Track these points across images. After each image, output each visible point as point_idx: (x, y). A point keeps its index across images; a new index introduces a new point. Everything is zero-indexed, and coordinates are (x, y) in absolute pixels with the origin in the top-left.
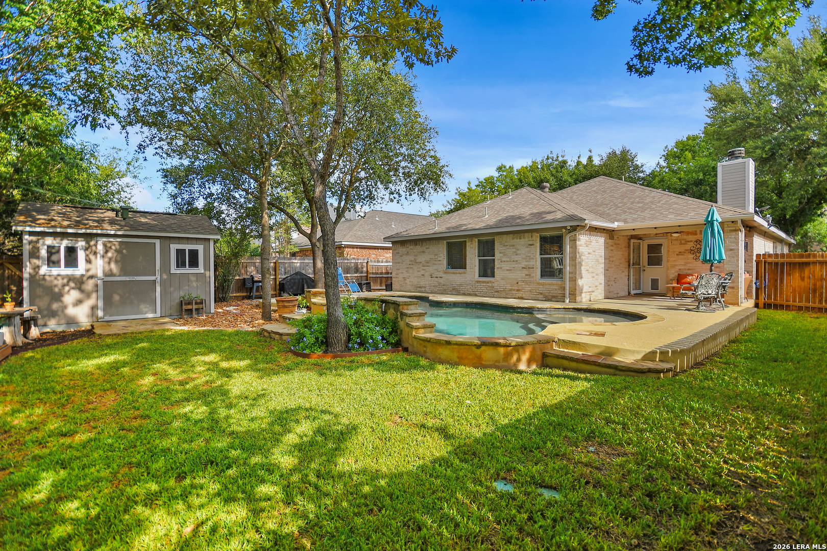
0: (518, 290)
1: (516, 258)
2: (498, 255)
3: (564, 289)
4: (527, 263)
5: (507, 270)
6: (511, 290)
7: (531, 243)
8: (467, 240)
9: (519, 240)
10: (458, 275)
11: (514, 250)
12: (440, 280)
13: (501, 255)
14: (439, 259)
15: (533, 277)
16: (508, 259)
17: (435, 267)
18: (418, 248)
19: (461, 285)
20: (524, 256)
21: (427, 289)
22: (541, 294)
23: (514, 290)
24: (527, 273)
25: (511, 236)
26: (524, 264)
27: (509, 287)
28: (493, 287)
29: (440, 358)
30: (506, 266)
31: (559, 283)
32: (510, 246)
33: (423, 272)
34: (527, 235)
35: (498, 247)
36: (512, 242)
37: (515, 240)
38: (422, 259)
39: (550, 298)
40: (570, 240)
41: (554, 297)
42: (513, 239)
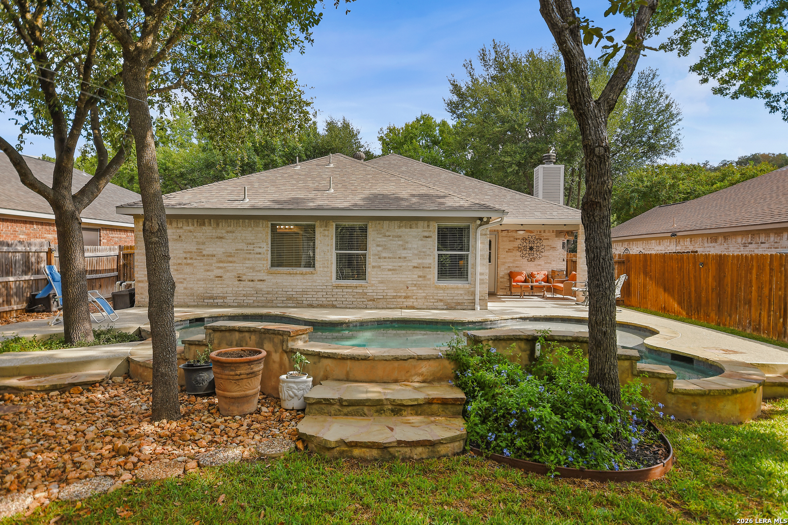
0: (406, 297)
1: (404, 253)
2: (372, 248)
3: (473, 294)
4: (420, 261)
5: (390, 270)
6: (395, 297)
7: (426, 234)
8: (317, 224)
9: (409, 230)
10: (299, 277)
11: (400, 243)
12: (260, 285)
13: (380, 249)
14: (258, 250)
15: (429, 280)
16: (390, 255)
17: (249, 264)
18: (208, 230)
19: (304, 292)
20: (416, 252)
21: (229, 300)
22: (441, 300)
23: (400, 297)
24: (421, 273)
25: (397, 223)
26: (416, 262)
27: (391, 293)
28: (366, 294)
29: (720, 416)
30: (387, 265)
31: (467, 286)
32: (394, 236)
33: (218, 272)
34: (421, 223)
35: (372, 236)
36: (399, 231)
37: (403, 229)
38: (217, 249)
39: (453, 305)
40: (481, 235)
41: (459, 304)
42: (400, 227)
